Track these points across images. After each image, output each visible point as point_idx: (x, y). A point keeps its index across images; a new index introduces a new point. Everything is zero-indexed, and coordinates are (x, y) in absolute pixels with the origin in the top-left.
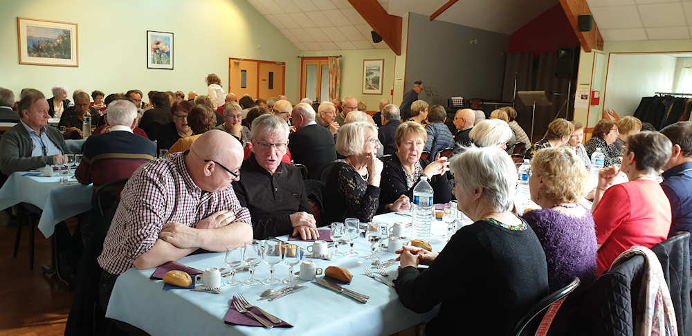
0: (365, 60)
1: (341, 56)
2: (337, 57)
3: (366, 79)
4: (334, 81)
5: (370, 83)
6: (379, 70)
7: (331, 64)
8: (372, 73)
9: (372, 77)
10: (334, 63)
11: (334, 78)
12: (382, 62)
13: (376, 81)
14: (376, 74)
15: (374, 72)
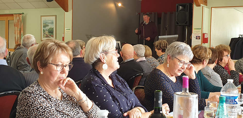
0: (41, 16)
1: (23, 13)
2: (21, 14)
3: (44, 30)
4: (19, 32)
5: (47, 32)
6: (52, 23)
7: (16, 19)
8: (48, 26)
9: (47, 28)
10: (18, 18)
11: (19, 30)
12: (54, 17)
13: (51, 32)
14: (50, 26)
15: (49, 24)
